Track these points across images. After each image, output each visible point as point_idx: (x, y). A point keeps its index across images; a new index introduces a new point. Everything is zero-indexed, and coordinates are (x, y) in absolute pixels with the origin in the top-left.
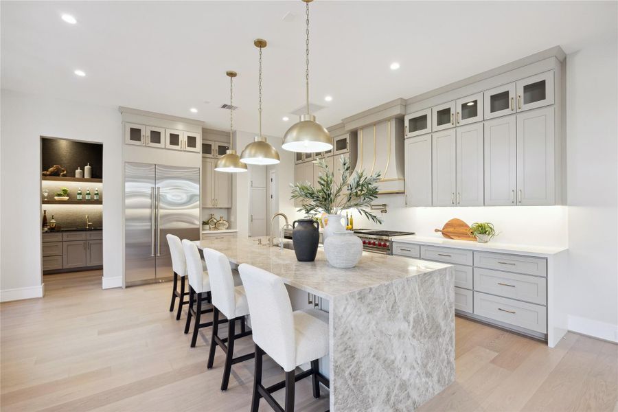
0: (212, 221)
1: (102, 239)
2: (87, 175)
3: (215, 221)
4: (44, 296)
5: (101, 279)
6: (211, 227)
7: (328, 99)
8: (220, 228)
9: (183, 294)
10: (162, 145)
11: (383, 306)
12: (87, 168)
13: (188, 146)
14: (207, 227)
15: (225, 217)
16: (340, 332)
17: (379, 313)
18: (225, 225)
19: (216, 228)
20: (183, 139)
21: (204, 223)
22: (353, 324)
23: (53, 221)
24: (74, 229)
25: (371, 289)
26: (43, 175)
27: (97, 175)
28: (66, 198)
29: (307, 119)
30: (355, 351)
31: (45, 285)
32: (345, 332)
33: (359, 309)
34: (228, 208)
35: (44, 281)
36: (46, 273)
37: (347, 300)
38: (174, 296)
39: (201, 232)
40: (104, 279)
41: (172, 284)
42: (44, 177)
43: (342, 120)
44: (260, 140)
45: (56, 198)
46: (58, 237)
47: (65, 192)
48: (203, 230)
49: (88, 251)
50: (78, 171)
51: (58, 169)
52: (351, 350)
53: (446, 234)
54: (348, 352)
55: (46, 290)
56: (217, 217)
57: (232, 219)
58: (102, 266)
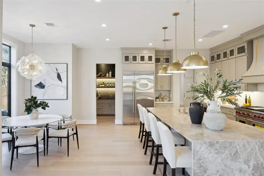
0: (161, 97)
1: (115, 103)
2: (110, 76)
3: (162, 97)
4: (97, 124)
5: (114, 120)
6: (160, 100)
7: (225, 26)
8: (165, 100)
9: (143, 131)
10: (137, 62)
11: (227, 152)
12: (110, 73)
13: (148, 61)
14: (158, 100)
15: (168, 95)
16: (197, 158)
17: (224, 155)
18: (167, 99)
19: (162, 101)
20: (146, 58)
21: (157, 98)
22: (205, 156)
23: (100, 95)
24: (106, 98)
25: (218, 142)
26: (97, 77)
27: (113, 76)
28: (104, 85)
29: (194, 54)
30: (207, 169)
31: (97, 120)
32: (200, 159)
33: (210, 150)
34: (169, 90)
35: (97, 118)
36: (98, 115)
37: (202, 144)
38: (140, 132)
39: (155, 102)
40: (115, 120)
41: (139, 126)
42: (98, 77)
43: (241, 35)
44: (176, 62)
45: (101, 86)
46: (101, 101)
47: (103, 83)
48: (156, 101)
49: (111, 108)
50: (107, 74)
51: (101, 74)
52: (204, 168)
54: (202, 168)
55: (98, 122)
56: (163, 94)
57: (171, 96)
58: (115, 114)
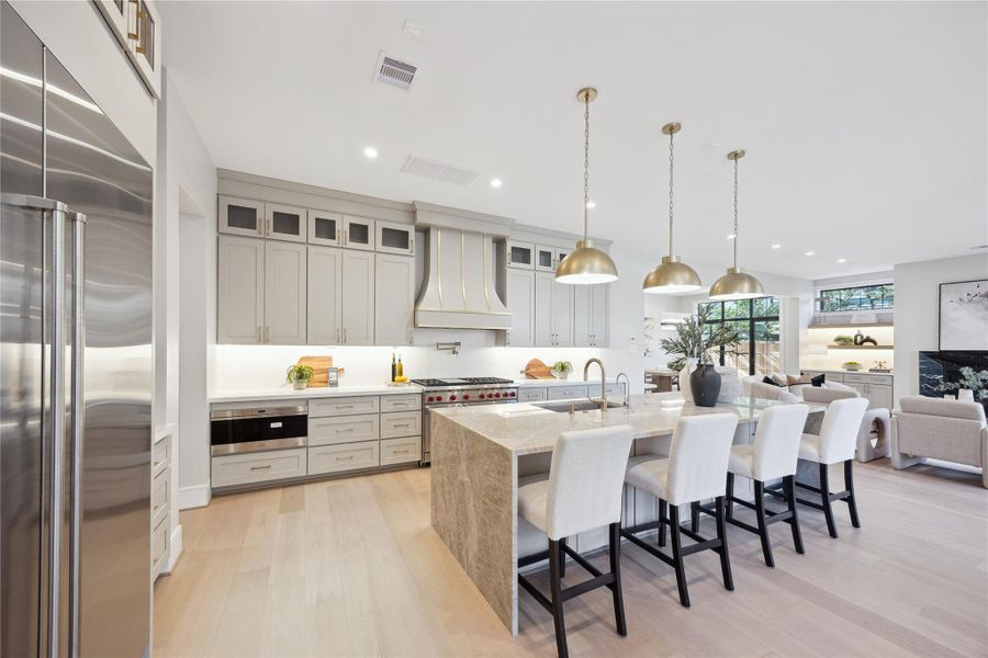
53: (529, 375)
